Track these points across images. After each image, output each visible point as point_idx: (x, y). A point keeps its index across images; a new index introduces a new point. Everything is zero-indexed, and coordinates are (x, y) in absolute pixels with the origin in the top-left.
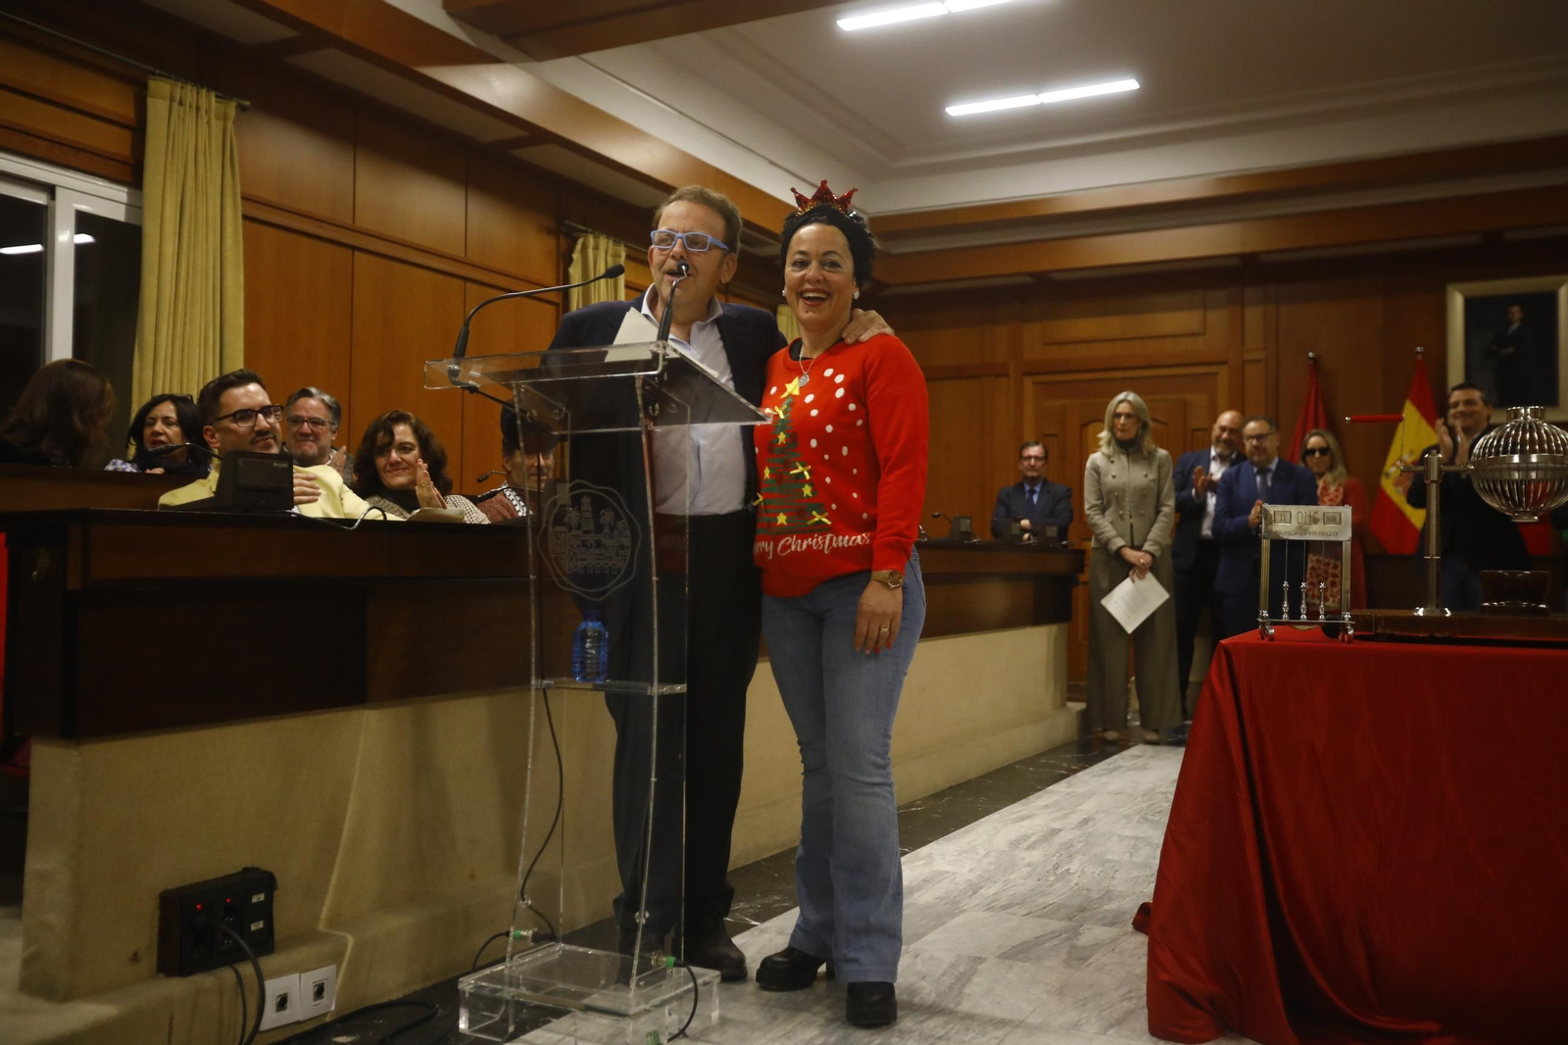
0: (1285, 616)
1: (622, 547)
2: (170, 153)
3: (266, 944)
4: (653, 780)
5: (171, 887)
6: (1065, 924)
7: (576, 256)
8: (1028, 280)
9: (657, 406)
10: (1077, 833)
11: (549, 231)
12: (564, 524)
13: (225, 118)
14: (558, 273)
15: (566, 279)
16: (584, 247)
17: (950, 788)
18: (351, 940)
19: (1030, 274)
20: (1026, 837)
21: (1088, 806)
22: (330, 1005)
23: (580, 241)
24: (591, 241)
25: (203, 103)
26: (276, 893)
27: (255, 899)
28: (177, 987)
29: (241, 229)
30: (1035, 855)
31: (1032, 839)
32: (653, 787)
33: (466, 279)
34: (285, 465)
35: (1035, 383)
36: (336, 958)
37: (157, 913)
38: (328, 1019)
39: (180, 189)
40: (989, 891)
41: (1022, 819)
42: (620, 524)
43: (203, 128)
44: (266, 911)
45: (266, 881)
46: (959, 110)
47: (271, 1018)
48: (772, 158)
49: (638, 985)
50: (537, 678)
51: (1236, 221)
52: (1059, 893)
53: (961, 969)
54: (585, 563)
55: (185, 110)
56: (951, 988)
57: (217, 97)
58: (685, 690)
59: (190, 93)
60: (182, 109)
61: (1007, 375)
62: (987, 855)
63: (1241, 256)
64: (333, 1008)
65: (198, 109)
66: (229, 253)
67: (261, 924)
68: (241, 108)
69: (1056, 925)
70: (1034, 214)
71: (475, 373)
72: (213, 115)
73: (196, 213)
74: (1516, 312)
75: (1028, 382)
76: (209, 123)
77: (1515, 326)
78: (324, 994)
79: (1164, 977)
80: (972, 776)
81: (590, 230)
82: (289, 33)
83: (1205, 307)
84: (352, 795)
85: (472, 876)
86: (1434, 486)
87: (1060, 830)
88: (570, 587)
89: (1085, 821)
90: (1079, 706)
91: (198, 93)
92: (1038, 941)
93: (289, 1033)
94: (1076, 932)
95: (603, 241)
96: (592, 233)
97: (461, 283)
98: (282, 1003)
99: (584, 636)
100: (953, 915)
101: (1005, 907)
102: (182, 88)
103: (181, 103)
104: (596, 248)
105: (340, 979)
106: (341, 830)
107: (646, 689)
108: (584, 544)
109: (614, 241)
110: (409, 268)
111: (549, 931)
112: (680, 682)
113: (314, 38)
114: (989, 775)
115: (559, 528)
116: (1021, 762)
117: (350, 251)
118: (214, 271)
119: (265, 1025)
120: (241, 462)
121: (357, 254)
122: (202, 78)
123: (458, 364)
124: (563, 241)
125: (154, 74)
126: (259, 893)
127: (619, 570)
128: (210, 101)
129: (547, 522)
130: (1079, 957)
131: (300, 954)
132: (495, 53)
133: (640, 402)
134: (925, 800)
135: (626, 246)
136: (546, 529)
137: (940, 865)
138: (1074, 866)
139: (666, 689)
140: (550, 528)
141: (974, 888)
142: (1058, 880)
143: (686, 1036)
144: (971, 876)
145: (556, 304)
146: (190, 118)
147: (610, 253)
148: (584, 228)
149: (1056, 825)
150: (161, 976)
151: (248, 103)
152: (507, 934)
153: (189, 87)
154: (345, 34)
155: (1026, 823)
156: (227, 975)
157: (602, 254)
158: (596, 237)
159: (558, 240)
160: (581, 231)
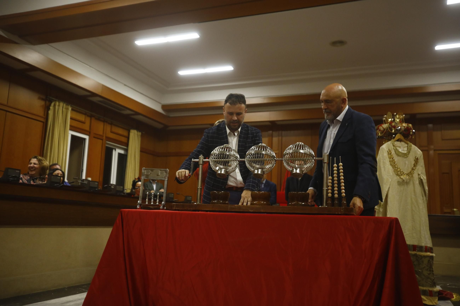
7: (51, 108)
11: (42, 99)
14: (45, 112)
15: (48, 113)
16: (55, 105)
23: (53, 104)
24: (57, 103)
33: (7, 111)
46: (183, 73)
48: (125, 84)
51: (268, 111)
81: (57, 100)
95: (61, 104)
96: (58, 101)
97: (5, 112)
104: (59, 106)
109: (67, 104)
124: (47, 102)
132: (17, 41)
135: (71, 106)
145: (43, 122)
147: (64, 107)
148: (55, 99)
157: (61, 108)
158: (59, 102)
159: (46, 103)
160: (53, 100)
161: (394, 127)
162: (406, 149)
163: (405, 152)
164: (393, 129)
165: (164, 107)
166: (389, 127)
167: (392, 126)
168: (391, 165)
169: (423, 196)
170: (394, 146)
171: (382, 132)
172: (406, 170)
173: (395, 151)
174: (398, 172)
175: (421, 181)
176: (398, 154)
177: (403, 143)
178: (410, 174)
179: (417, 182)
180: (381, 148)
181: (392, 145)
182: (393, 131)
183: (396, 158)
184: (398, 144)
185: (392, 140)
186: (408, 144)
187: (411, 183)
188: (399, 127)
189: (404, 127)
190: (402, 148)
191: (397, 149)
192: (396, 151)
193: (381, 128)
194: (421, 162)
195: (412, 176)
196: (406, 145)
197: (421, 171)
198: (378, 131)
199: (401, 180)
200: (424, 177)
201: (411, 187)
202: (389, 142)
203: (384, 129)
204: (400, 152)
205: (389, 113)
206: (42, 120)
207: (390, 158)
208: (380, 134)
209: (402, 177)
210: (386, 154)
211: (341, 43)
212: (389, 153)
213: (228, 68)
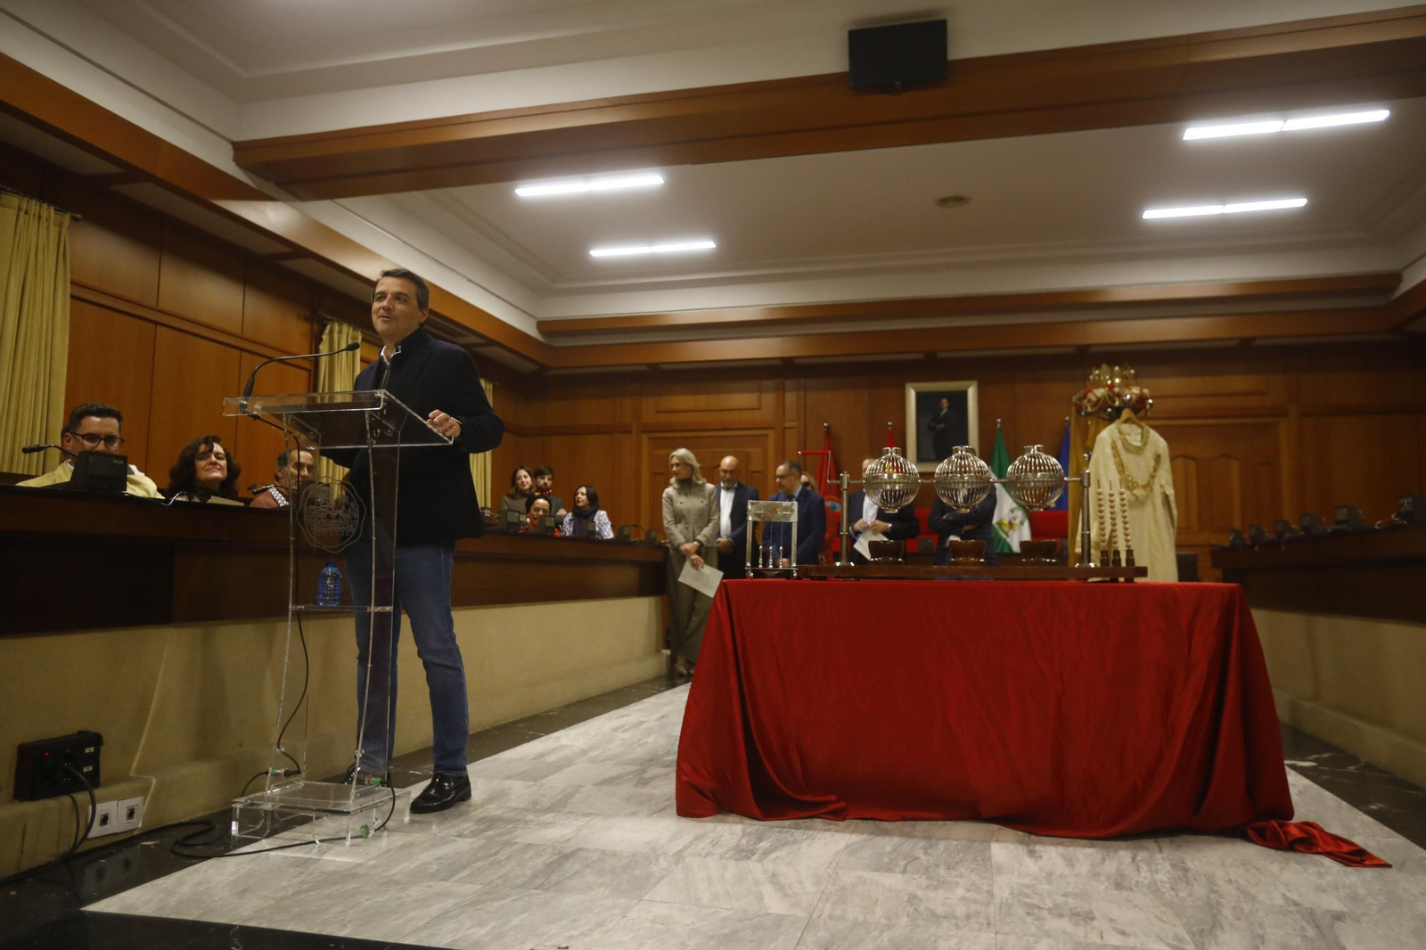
0: (760, 566)
1: (353, 519)
2: (16, 246)
3: (94, 781)
4: (370, 665)
5: (27, 741)
6: (639, 767)
7: (325, 337)
8: (644, 368)
9: (379, 431)
10: (657, 723)
11: (306, 319)
12: (315, 504)
13: (61, 226)
15: (317, 350)
16: (331, 332)
17: (578, 702)
18: (154, 781)
19: (648, 365)
20: (623, 726)
21: (667, 709)
22: (138, 823)
23: (328, 327)
24: (336, 327)
25: (44, 214)
26: (102, 748)
27: (87, 751)
28: (30, 807)
29: (69, 304)
30: (627, 735)
31: (627, 727)
32: (369, 670)
33: (241, 349)
34: (122, 462)
35: (649, 438)
36: (144, 791)
37: (16, 759)
38: (136, 833)
39: (22, 275)
40: (593, 754)
41: (623, 716)
42: (352, 505)
43: (43, 230)
44: (95, 759)
45: (97, 740)
46: (598, 253)
47: (96, 830)
48: (471, 278)
49: (356, 797)
50: (293, 604)
51: (779, 336)
52: (639, 752)
53: (569, 791)
54: (328, 529)
55: (29, 220)
56: (561, 800)
57: (55, 210)
58: (392, 610)
59: (34, 206)
60: (27, 217)
61: (631, 432)
62: (596, 736)
63: (782, 359)
64: (140, 826)
65: (40, 218)
66: (58, 322)
67: (91, 768)
68: (74, 219)
69: (633, 768)
70: (649, 324)
71: (257, 406)
72: (51, 223)
73: (35, 291)
74: (945, 402)
75: (645, 437)
76: (48, 228)
77: (944, 411)
78: (135, 815)
79: (684, 778)
80: (593, 695)
81: (336, 320)
82: (115, 169)
83: (760, 391)
84: (158, 686)
85: (241, 745)
86: (845, 492)
87: (646, 722)
88: (317, 544)
89: (663, 717)
90: (668, 652)
91: (40, 206)
92: (620, 777)
93: (108, 841)
94: (644, 771)
95: (345, 327)
96: (337, 322)
97: (238, 352)
98: (105, 820)
99: (325, 577)
100: (568, 766)
101: (603, 761)
102: (28, 202)
103: (26, 213)
104: (340, 332)
105: (145, 807)
106: (149, 709)
107: (366, 609)
108: (328, 517)
109: (354, 328)
110: (199, 340)
111: (296, 768)
112: (390, 605)
113: (134, 174)
114: (605, 695)
115: (311, 507)
116: (628, 687)
117: (153, 325)
118: (47, 333)
119: (92, 834)
120: (91, 459)
121: (159, 328)
122: (42, 196)
123: (247, 400)
124: (315, 325)
125: (5, 190)
126: (90, 746)
127: (351, 533)
128: (49, 214)
129: (304, 503)
130: (643, 782)
131: (116, 788)
132: (272, 193)
133: (368, 427)
134: (560, 708)
135: (364, 332)
136: (302, 509)
137: (564, 741)
138: (651, 740)
139: (379, 609)
140: (305, 508)
141: (584, 752)
142: (639, 746)
143: (385, 829)
144: (584, 747)
145: (309, 371)
146: (33, 223)
147: (350, 335)
148: (330, 318)
149: (643, 719)
150: (16, 801)
151: (80, 216)
152: (267, 773)
153: (34, 202)
154: (159, 174)
155: (625, 719)
156: (66, 800)
157: (344, 336)
158: (340, 325)
159: (312, 325)
160: (329, 320)
161: (1119, 395)
162: (1139, 437)
163: (1139, 444)
164: (1117, 399)
165: (542, 326)
166: (1109, 396)
167: (1114, 392)
168: (1118, 471)
169: (1168, 528)
170: (1120, 432)
171: (1095, 405)
172: (1142, 479)
173: (1123, 444)
174: (1129, 484)
175: (1166, 498)
176: (1129, 448)
177: (1134, 427)
178: (1148, 486)
179: (1159, 500)
180: (1099, 437)
181: (1116, 431)
182: (1117, 403)
183: (1125, 457)
184: (1126, 428)
185: (1117, 422)
186: (1142, 428)
187: (1149, 503)
188: (1128, 397)
189: (1136, 394)
190: (1133, 434)
191: (1126, 440)
192: (1125, 442)
193: (1091, 396)
194: (1166, 463)
195: (1152, 490)
196: (1140, 430)
197: (1165, 480)
198: (1085, 401)
199: (1133, 498)
200: (1170, 492)
201: (1148, 510)
202: (1112, 427)
203: (1099, 400)
204: (1131, 445)
205: (1104, 366)
206: (306, 364)
207: (1115, 457)
208: (1089, 409)
209: (1135, 492)
210: (1109, 450)
211: (960, 200)
212: (1114, 447)
213: (704, 245)
